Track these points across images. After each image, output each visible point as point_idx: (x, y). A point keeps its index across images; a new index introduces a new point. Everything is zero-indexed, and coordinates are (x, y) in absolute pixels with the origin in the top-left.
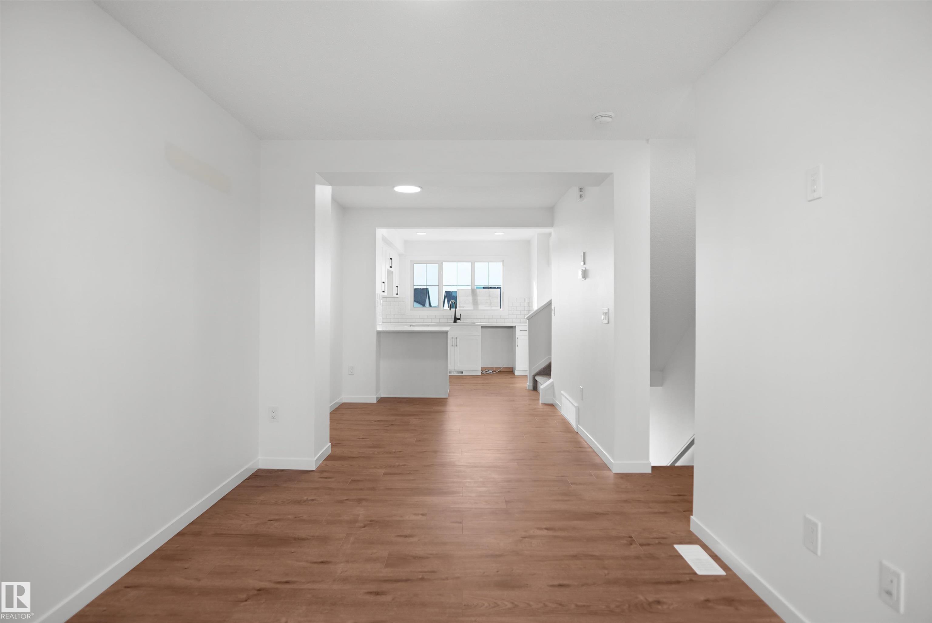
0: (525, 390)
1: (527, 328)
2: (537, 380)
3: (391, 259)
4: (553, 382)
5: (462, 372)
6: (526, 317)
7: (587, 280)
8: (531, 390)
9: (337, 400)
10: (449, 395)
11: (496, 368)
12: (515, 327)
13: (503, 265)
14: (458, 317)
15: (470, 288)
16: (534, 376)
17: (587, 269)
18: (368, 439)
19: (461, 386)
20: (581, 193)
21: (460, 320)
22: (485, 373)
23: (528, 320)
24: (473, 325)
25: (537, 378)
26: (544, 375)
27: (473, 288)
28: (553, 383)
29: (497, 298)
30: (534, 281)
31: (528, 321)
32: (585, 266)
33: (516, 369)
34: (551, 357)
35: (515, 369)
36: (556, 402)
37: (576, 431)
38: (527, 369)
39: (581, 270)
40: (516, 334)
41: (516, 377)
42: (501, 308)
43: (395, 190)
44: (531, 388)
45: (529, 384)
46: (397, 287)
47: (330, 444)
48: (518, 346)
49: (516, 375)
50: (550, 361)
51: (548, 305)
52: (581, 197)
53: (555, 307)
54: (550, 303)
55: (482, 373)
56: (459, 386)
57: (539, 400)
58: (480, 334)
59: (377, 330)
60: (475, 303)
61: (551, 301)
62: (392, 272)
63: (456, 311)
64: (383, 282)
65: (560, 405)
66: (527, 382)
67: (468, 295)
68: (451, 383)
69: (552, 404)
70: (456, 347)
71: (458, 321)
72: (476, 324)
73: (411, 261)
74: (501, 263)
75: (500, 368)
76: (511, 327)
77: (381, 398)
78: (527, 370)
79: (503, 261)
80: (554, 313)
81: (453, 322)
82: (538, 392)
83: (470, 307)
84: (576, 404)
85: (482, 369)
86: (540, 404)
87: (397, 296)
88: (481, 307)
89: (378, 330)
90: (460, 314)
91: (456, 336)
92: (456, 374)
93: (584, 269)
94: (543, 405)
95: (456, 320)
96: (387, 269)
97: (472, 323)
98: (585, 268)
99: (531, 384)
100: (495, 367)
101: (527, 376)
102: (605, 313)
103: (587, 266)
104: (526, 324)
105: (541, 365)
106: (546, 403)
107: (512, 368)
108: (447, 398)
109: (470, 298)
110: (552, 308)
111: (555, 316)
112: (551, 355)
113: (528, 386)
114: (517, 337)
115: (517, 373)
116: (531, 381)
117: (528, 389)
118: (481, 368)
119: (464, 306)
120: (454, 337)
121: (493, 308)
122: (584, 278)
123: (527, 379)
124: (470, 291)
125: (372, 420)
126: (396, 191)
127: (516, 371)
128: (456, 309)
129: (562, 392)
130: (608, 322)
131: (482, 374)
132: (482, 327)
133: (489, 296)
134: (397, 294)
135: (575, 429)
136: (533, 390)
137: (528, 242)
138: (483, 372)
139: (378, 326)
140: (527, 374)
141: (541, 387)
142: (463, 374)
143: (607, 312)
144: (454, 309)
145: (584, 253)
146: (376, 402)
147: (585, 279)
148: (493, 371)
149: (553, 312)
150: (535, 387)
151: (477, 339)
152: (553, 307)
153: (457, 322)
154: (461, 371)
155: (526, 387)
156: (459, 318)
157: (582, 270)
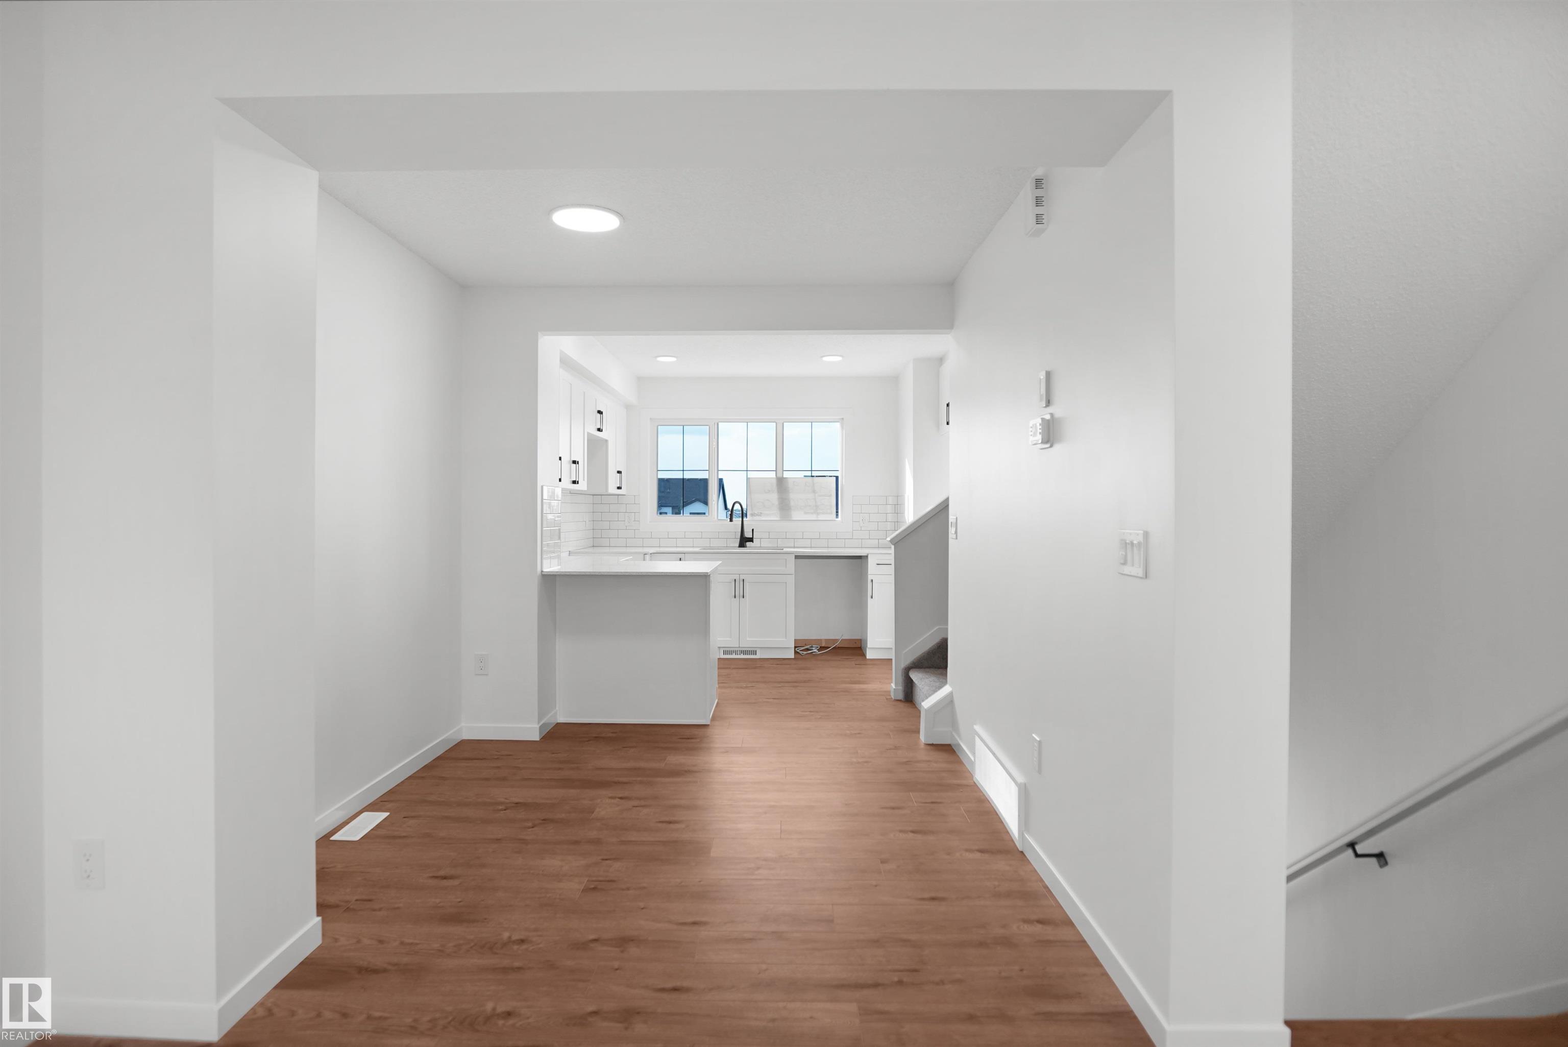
0: (887, 699)
1: (891, 559)
2: (914, 680)
3: (600, 412)
4: (951, 695)
5: (755, 653)
6: (889, 539)
7: (1057, 447)
8: (900, 701)
9: (446, 735)
10: (714, 718)
11: (827, 640)
12: (867, 556)
13: (842, 427)
14: (748, 534)
15: (773, 475)
16: (908, 670)
17: (1057, 415)
18: (456, 882)
19: (746, 687)
20: (1039, 210)
21: (752, 541)
22: (805, 653)
23: (894, 545)
24: (777, 553)
25: (915, 676)
26: (929, 667)
27: (779, 475)
28: (953, 696)
29: (830, 496)
30: (907, 460)
31: (893, 547)
32: (1050, 409)
33: (869, 645)
34: (947, 629)
35: (867, 646)
36: (957, 740)
37: (1020, 849)
38: (893, 646)
39: (1040, 421)
40: (869, 573)
41: (868, 662)
42: (837, 515)
43: (552, 220)
44: (901, 696)
45: (894, 686)
46: (619, 472)
47: (320, 918)
48: (872, 597)
49: (867, 658)
50: (944, 636)
51: (940, 511)
52: (1039, 219)
53: (957, 518)
54: (946, 505)
55: (798, 653)
56: (741, 688)
57: (918, 732)
58: (793, 572)
59: (542, 571)
60: (784, 507)
61: (947, 501)
62: (606, 441)
63: (745, 523)
64: (574, 462)
65: (973, 759)
66: (892, 683)
67: (769, 491)
68: (723, 681)
69: (949, 745)
70: (741, 599)
71: (748, 544)
72: (785, 550)
73: (651, 419)
74: (838, 425)
75: (835, 641)
76: (860, 557)
77: (558, 724)
78: (891, 648)
79: (843, 419)
80: (956, 532)
81: (738, 546)
82: (916, 707)
83: (773, 515)
84: (1021, 779)
85: (798, 645)
86: (922, 746)
87: (619, 492)
88: (797, 515)
89: (545, 570)
90: (753, 530)
91: (742, 577)
92: (742, 656)
93: (1048, 417)
94: (928, 747)
95: (744, 541)
96: (588, 433)
97: (777, 548)
98: (1052, 415)
99: (901, 688)
100: (825, 640)
101: (891, 659)
102: (1132, 544)
103: (1057, 409)
104: (889, 552)
105: (923, 644)
106: (935, 743)
107: (861, 640)
108: (708, 725)
109: (774, 497)
110: (950, 521)
111: (957, 538)
112: (947, 624)
113: (893, 690)
114: (870, 578)
115: (869, 655)
116: (901, 679)
117: (893, 697)
118: (795, 640)
119: (761, 513)
120: (737, 577)
121: (821, 517)
122: (1047, 442)
123: (892, 674)
124: (775, 481)
125: (501, 803)
126: (554, 223)
127: (867, 649)
128: (745, 519)
129: (977, 728)
130: (1146, 576)
131: (798, 656)
132: (796, 556)
133: (814, 492)
134: (619, 488)
135: (1016, 843)
136: (904, 702)
137: (894, 380)
138: (798, 651)
139: (545, 562)
140: (892, 656)
141: (923, 704)
142: (757, 656)
143: (1139, 543)
144: (741, 519)
145: (1048, 375)
146: (537, 739)
147: (1051, 446)
148: (822, 648)
149: (952, 530)
150: (909, 695)
151: (786, 583)
152: (952, 518)
153: (746, 547)
154: (753, 649)
155: (889, 692)
156: (752, 537)
157: (1043, 419)
